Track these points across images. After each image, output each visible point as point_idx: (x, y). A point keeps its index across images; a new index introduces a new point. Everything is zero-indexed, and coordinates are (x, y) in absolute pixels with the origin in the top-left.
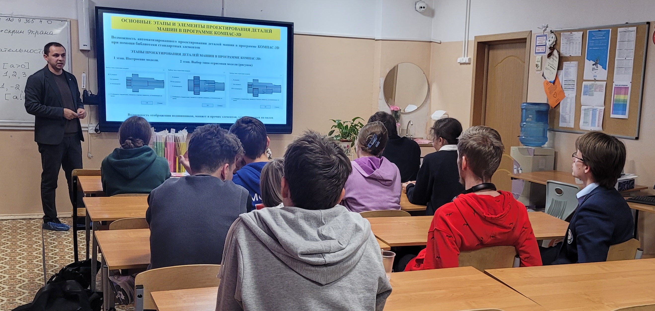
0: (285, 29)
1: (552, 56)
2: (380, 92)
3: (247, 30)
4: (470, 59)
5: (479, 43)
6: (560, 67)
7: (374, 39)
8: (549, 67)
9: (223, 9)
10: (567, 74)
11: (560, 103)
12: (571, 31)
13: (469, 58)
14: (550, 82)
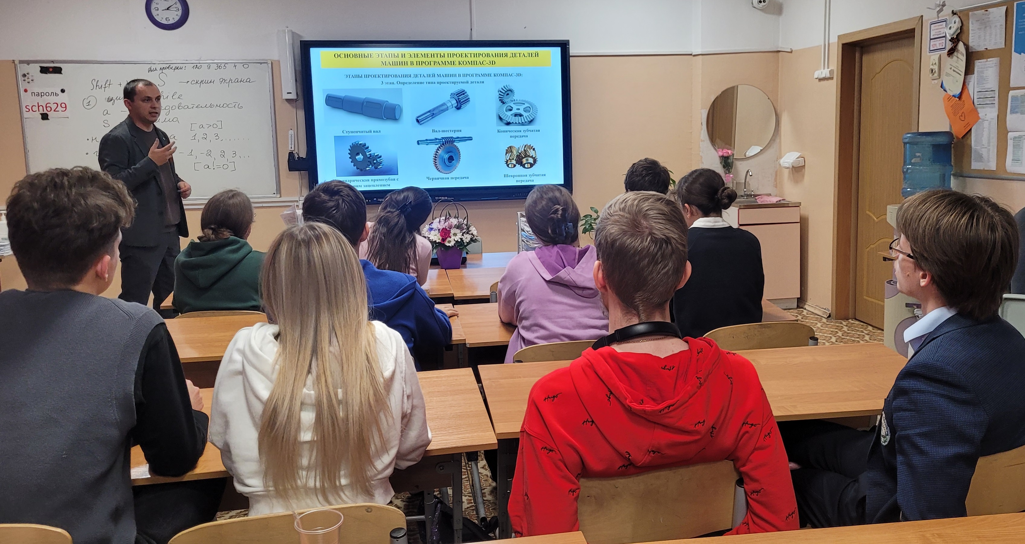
0: (558, 50)
1: (955, 53)
2: (702, 129)
3: (504, 55)
4: (831, 72)
5: (844, 45)
6: (969, 70)
7: (691, 55)
8: (951, 72)
9: (471, 29)
10: (981, 80)
11: (971, 129)
12: (986, 8)
13: (831, 70)
14: (954, 96)
